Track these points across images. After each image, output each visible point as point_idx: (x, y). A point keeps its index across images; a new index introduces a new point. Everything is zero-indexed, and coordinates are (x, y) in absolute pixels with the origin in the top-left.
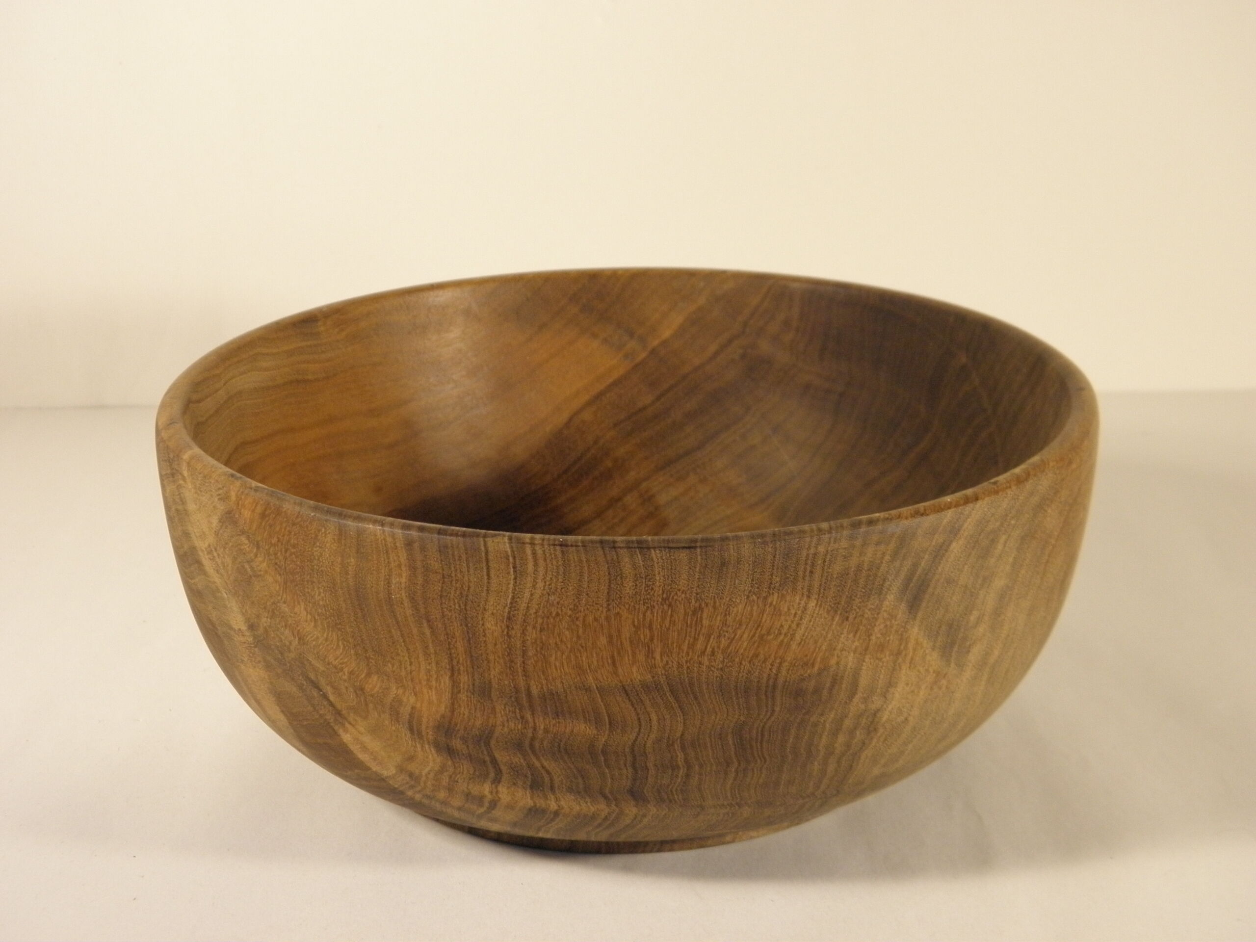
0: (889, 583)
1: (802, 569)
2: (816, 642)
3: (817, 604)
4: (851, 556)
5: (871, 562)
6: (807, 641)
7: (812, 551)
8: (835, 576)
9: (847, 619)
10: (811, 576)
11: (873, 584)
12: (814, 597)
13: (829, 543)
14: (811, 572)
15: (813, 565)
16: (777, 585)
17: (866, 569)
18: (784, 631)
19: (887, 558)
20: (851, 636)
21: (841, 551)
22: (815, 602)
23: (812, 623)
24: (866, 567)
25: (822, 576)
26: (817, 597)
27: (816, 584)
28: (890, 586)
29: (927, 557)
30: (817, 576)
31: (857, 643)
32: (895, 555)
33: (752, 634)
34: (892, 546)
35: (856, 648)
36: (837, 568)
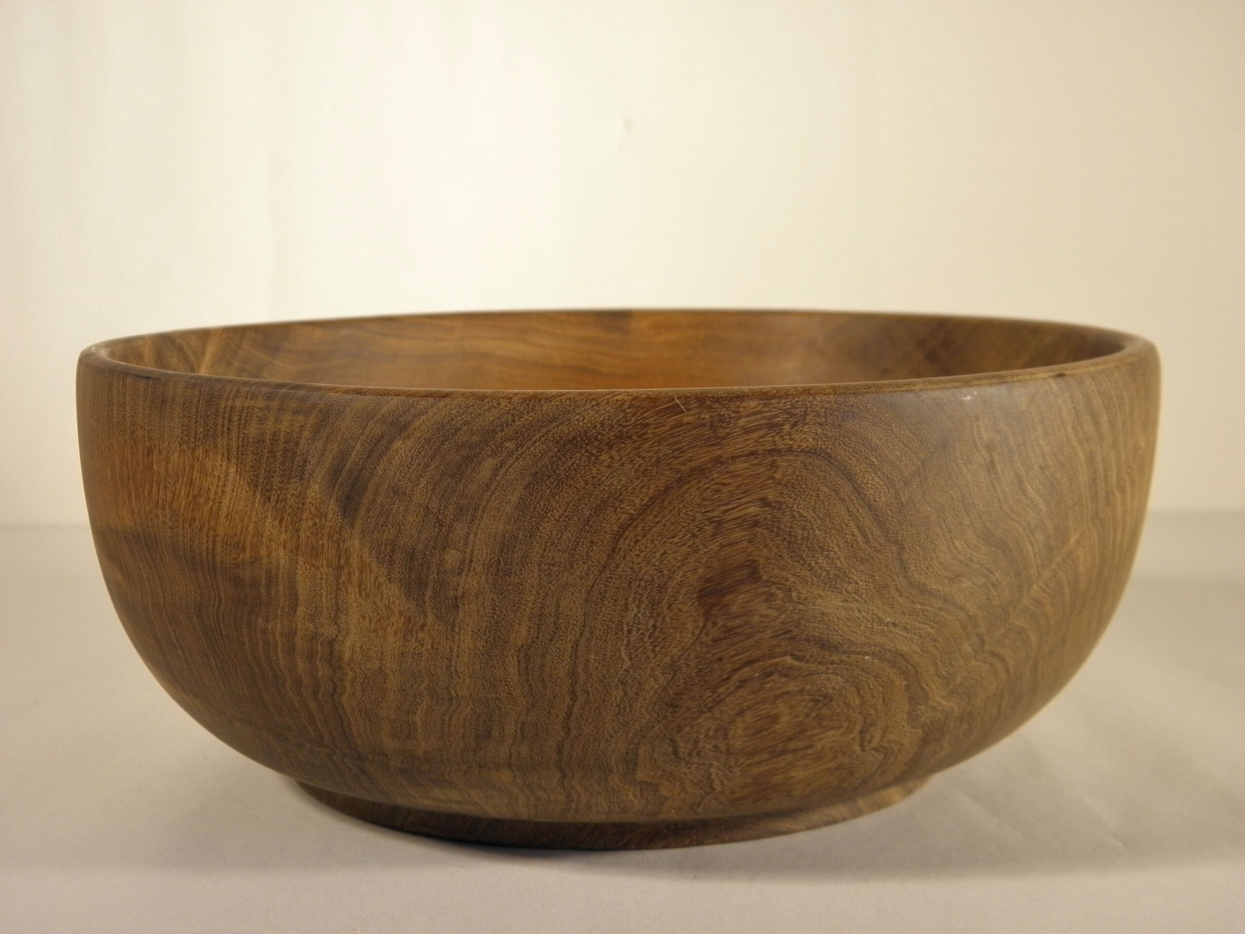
0: (311, 467)
1: (220, 422)
2: (242, 520)
3: (237, 471)
4: (265, 419)
5: (288, 433)
6: (234, 515)
7: (230, 403)
8: (251, 440)
9: (269, 499)
10: (228, 433)
11: (293, 462)
12: (234, 461)
13: (246, 398)
14: (228, 428)
15: (230, 420)
16: (201, 436)
17: (282, 440)
18: (212, 496)
19: (306, 434)
20: (276, 523)
21: (256, 410)
22: (235, 466)
23: (234, 494)
24: (282, 437)
25: (239, 437)
26: (236, 461)
27: (234, 444)
28: (313, 471)
29: (358, 447)
30: (234, 434)
31: (284, 536)
32: (316, 431)
33: (187, 491)
34: (312, 420)
35: (285, 542)
36: (253, 430)
